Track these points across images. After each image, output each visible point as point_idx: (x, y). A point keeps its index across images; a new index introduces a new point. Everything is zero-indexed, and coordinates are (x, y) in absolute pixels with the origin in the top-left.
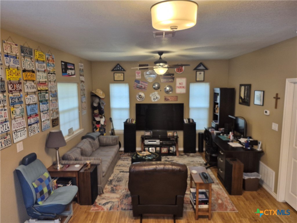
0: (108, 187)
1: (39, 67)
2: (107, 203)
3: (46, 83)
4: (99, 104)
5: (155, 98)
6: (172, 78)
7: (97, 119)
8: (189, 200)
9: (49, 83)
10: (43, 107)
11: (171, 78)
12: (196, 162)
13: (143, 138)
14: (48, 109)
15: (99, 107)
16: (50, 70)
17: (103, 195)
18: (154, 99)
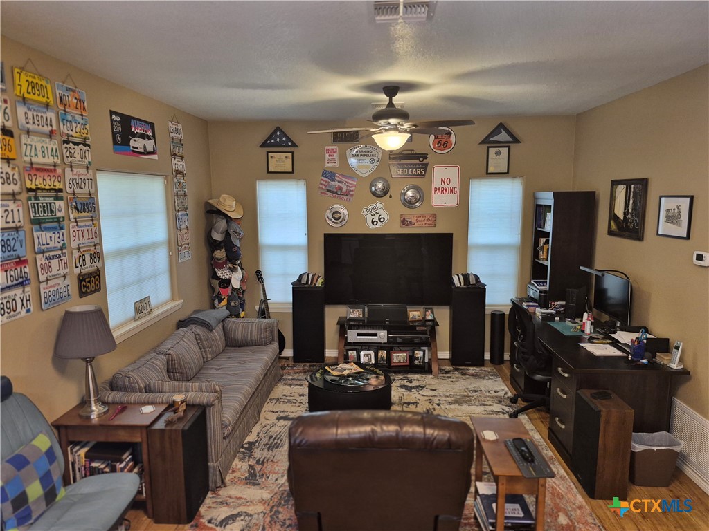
0: (240, 466)
1: (31, 121)
2: (233, 518)
3: (55, 170)
4: (227, 234)
5: (376, 218)
6: (423, 164)
7: (223, 274)
8: (473, 515)
9: (68, 170)
10: (46, 238)
11: (419, 164)
12: (488, 394)
13: (344, 326)
14: (64, 244)
15: (227, 243)
16: (70, 133)
17: (223, 492)
18: (373, 223)
